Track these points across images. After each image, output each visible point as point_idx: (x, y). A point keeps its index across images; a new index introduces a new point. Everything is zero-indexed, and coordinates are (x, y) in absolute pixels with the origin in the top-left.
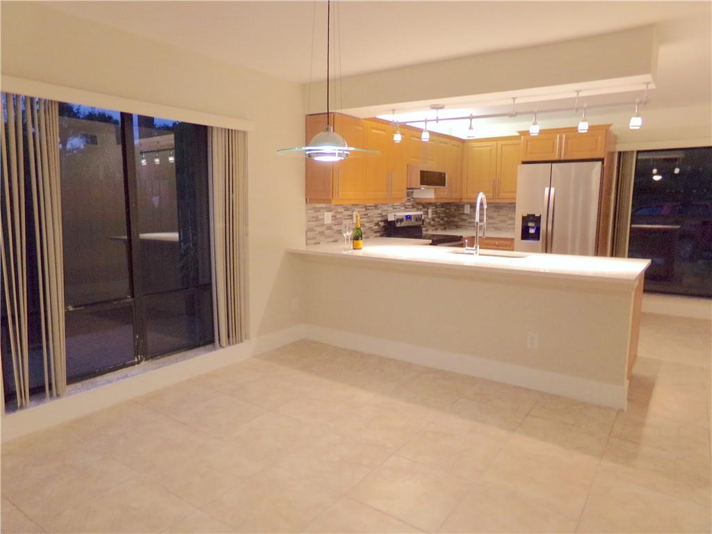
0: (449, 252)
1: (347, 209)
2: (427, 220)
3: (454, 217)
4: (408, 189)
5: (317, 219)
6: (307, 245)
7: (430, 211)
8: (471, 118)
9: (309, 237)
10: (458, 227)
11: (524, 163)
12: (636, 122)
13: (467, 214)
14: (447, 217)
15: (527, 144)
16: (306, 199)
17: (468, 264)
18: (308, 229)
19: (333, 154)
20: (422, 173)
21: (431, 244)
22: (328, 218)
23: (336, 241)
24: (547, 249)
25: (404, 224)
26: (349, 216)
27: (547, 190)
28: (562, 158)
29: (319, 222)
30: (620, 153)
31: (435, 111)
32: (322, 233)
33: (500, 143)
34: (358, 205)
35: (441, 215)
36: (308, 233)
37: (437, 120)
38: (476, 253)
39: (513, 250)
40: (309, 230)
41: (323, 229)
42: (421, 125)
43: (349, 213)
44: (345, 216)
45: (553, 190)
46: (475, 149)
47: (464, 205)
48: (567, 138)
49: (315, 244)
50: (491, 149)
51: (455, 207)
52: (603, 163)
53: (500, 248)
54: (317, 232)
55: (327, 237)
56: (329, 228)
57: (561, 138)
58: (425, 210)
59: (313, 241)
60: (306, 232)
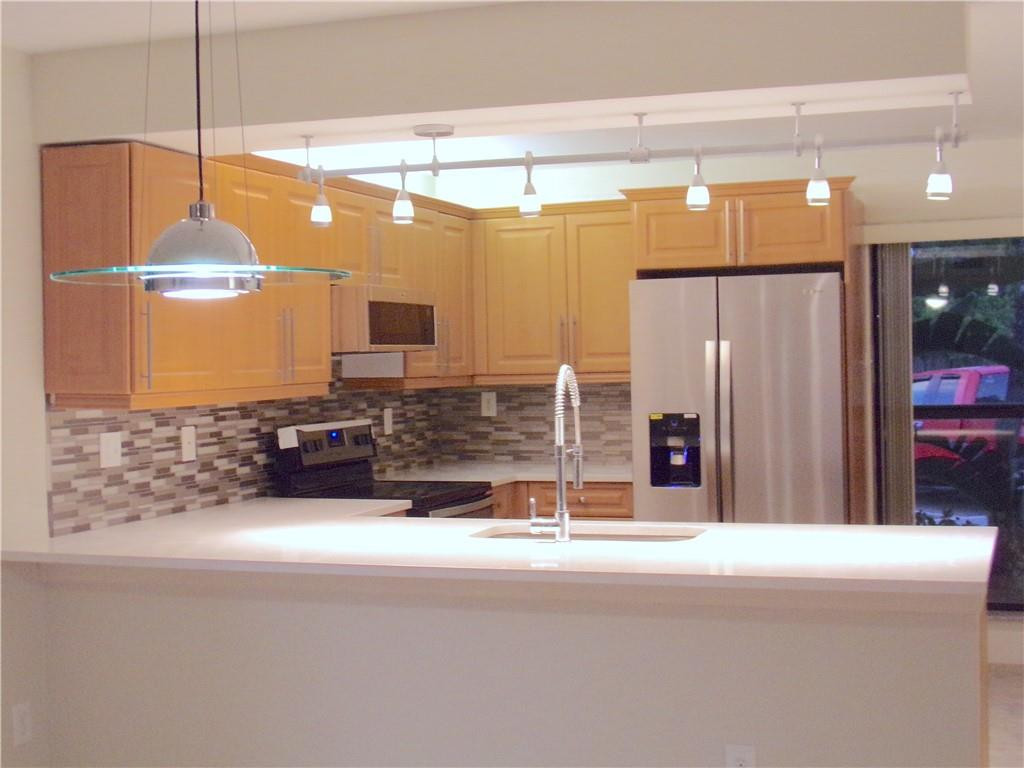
0: (478, 535)
1: (162, 420)
2: (382, 441)
3: (453, 428)
4: (333, 354)
5: (78, 454)
6: (52, 534)
7: (388, 414)
8: (529, 163)
9: (56, 510)
10: (466, 457)
11: (644, 274)
12: (939, 185)
13: (488, 419)
14: (434, 429)
15: (648, 226)
16: (48, 397)
17: (542, 566)
18: (55, 485)
19: (222, 283)
20: (375, 307)
21: (410, 513)
22: (110, 449)
23: (137, 518)
24: (722, 509)
25: (327, 456)
26: (169, 440)
27: (710, 346)
28: (742, 262)
29: (83, 464)
30: (874, 248)
31: (429, 142)
32: (93, 497)
33: (573, 220)
34: (194, 407)
35: (419, 425)
36: (58, 499)
37: (435, 167)
38: (562, 534)
39: (629, 517)
40: (60, 488)
41: (97, 484)
42: (390, 181)
43: (169, 431)
44: (159, 440)
45: (725, 346)
46: (504, 236)
47: (479, 395)
48: (748, 211)
49: (78, 529)
50: (549, 236)
51: (454, 400)
52: (842, 278)
53: (592, 510)
54: (79, 496)
55: (111, 508)
56: (116, 479)
57: (734, 211)
58: (375, 411)
59: (71, 523)
60: (50, 495)
